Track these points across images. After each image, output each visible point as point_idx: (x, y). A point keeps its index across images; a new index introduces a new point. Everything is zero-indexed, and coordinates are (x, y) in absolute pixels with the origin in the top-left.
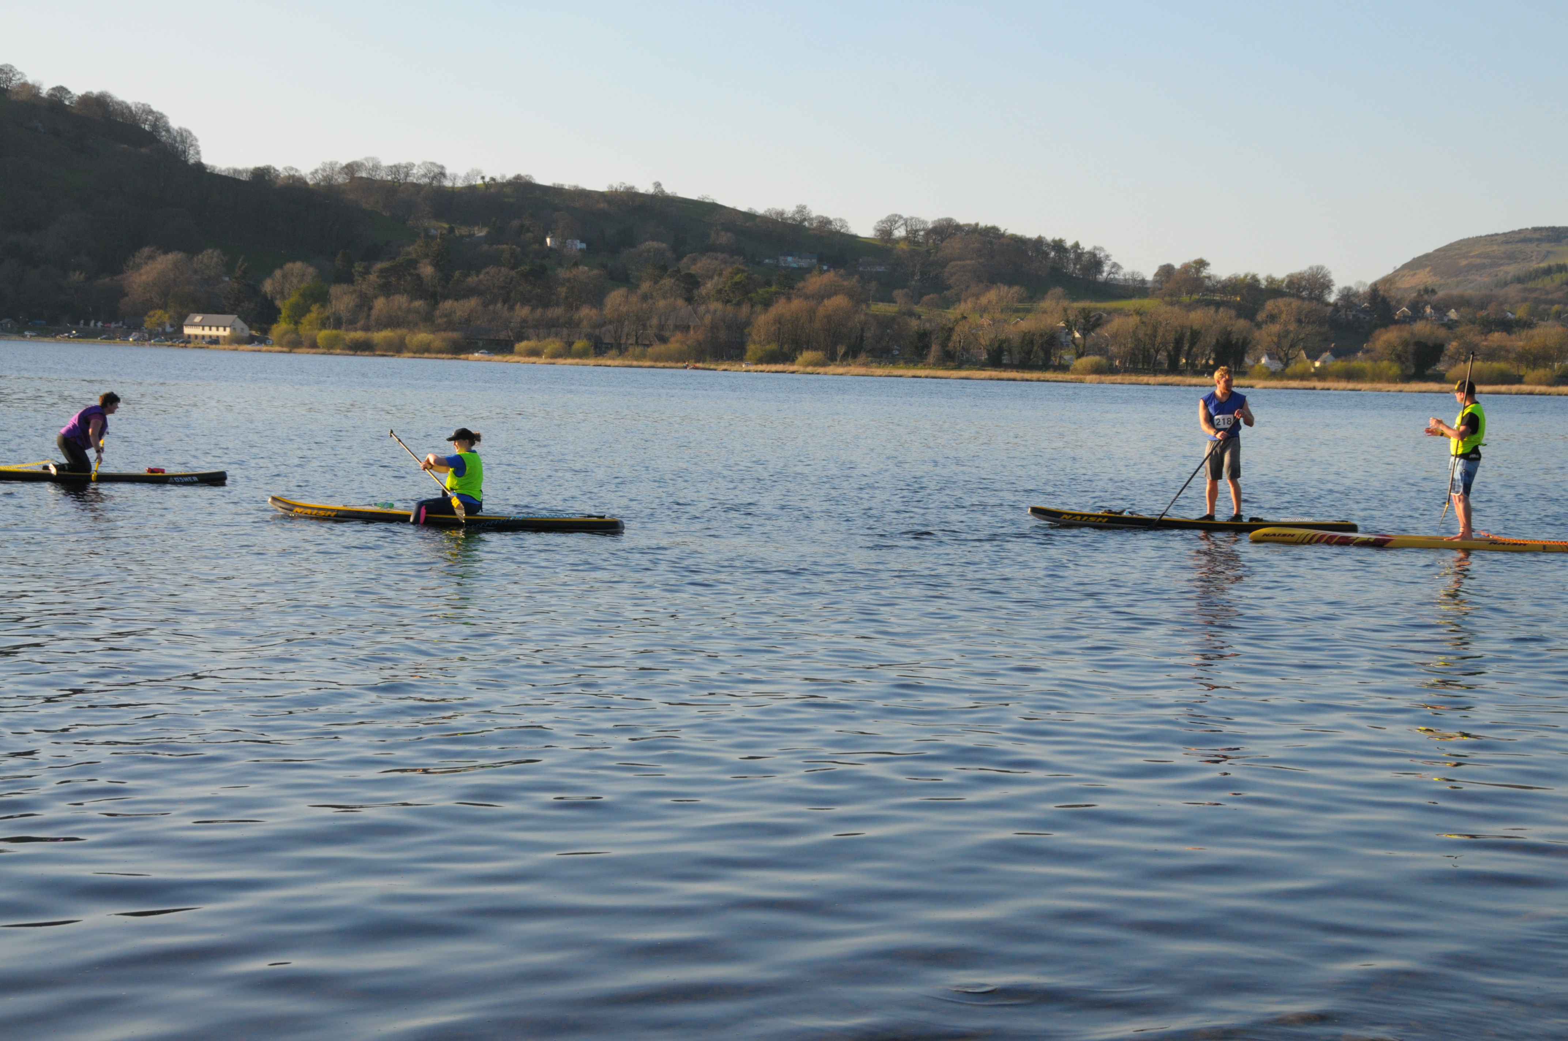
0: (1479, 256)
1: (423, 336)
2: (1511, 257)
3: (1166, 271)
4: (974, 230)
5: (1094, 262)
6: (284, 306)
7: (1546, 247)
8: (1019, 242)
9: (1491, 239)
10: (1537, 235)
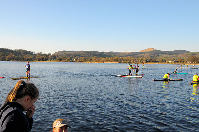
3: (38, 53)
5: (33, 53)
8: (26, 51)
9: (60, 51)
10: (63, 51)
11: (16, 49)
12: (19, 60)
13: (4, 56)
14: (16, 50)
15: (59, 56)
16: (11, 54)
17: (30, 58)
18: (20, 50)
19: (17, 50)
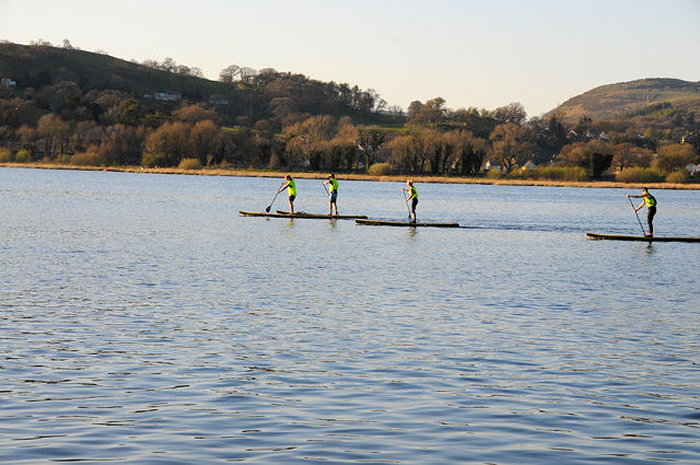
0: (612, 97)
2: (633, 98)
3: (416, 105)
4: (288, 77)
5: (368, 100)
7: (655, 91)
8: (318, 85)
9: (620, 86)
10: (649, 84)
13: (136, 124)
14: (237, 78)
15: (596, 131)
16: (186, 109)
17: (337, 151)
18: (269, 77)
19: (245, 79)
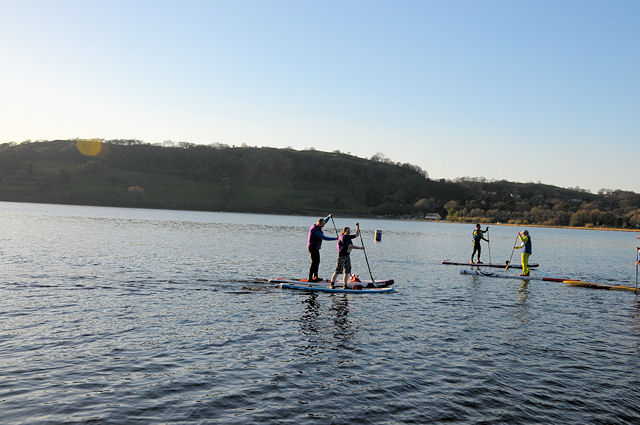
1: (484, 219)
4: (626, 192)
6: (449, 211)
11: (603, 190)
12: (612, 227)
13: (567, 211)
14: (605, 193)
16: (586, 205)
18: (618, 192)
19: (608, 193)
